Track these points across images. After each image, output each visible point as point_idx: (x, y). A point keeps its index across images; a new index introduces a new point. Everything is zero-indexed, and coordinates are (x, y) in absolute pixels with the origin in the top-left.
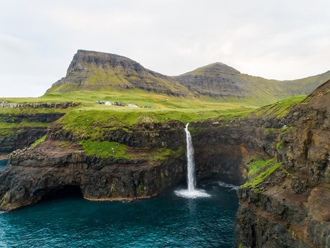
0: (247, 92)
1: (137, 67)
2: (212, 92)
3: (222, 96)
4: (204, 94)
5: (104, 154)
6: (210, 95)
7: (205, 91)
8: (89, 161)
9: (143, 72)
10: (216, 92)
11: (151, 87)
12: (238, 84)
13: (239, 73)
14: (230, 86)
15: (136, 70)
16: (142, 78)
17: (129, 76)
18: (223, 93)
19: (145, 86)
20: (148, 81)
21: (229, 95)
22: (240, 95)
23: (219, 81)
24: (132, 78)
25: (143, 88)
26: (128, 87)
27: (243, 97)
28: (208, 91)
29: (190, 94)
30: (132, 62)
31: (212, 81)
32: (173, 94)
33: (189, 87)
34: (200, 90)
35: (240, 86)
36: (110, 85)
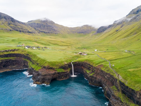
0: (58, 31)
1: (12, 20)
2: (45, 31)
3: (49, 33)
4: (41, 32)
5: (61, 71)
6: (44, 32)
7: (42, 30)
8: (59, 73)
9: (16, 22)
10: (47, 31)
11: (21, 30)
12: (54, 28)
13: (54, 23)
14: (52, 29)
15: (12, 21)
16: (16, 25)
17: (9, 24)
18: (49, 32)
19: (18, 29)
20: (19, 27)
21: (52, 33)
22: (56, 33)
23: (47, 27)
24: (11, 25)
25: (17, 30)
26: (10, 30)
27: (57, 34)
28: (43, 31)
29: (36, 32)
30: (10, 17)
31: (44, 26)
32: (30, 32)
33: (35, 28)
34: (40, 30)
35: (56, 29)
36: (2, 29)
